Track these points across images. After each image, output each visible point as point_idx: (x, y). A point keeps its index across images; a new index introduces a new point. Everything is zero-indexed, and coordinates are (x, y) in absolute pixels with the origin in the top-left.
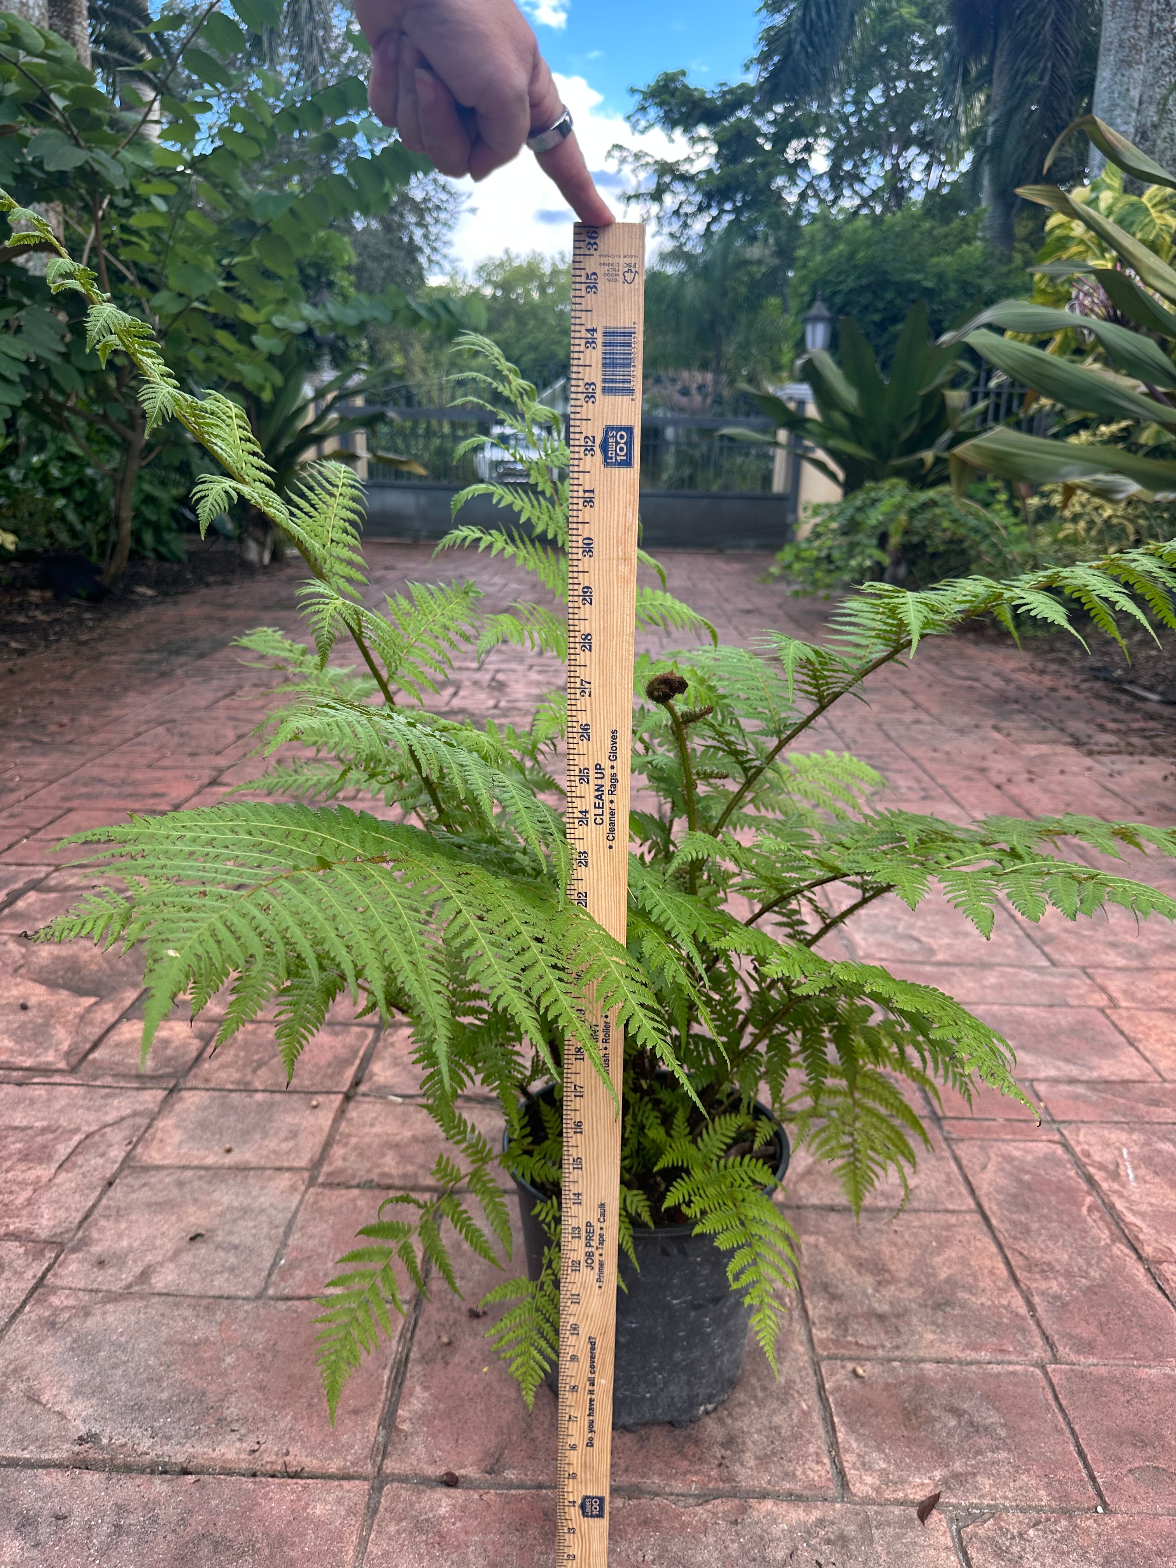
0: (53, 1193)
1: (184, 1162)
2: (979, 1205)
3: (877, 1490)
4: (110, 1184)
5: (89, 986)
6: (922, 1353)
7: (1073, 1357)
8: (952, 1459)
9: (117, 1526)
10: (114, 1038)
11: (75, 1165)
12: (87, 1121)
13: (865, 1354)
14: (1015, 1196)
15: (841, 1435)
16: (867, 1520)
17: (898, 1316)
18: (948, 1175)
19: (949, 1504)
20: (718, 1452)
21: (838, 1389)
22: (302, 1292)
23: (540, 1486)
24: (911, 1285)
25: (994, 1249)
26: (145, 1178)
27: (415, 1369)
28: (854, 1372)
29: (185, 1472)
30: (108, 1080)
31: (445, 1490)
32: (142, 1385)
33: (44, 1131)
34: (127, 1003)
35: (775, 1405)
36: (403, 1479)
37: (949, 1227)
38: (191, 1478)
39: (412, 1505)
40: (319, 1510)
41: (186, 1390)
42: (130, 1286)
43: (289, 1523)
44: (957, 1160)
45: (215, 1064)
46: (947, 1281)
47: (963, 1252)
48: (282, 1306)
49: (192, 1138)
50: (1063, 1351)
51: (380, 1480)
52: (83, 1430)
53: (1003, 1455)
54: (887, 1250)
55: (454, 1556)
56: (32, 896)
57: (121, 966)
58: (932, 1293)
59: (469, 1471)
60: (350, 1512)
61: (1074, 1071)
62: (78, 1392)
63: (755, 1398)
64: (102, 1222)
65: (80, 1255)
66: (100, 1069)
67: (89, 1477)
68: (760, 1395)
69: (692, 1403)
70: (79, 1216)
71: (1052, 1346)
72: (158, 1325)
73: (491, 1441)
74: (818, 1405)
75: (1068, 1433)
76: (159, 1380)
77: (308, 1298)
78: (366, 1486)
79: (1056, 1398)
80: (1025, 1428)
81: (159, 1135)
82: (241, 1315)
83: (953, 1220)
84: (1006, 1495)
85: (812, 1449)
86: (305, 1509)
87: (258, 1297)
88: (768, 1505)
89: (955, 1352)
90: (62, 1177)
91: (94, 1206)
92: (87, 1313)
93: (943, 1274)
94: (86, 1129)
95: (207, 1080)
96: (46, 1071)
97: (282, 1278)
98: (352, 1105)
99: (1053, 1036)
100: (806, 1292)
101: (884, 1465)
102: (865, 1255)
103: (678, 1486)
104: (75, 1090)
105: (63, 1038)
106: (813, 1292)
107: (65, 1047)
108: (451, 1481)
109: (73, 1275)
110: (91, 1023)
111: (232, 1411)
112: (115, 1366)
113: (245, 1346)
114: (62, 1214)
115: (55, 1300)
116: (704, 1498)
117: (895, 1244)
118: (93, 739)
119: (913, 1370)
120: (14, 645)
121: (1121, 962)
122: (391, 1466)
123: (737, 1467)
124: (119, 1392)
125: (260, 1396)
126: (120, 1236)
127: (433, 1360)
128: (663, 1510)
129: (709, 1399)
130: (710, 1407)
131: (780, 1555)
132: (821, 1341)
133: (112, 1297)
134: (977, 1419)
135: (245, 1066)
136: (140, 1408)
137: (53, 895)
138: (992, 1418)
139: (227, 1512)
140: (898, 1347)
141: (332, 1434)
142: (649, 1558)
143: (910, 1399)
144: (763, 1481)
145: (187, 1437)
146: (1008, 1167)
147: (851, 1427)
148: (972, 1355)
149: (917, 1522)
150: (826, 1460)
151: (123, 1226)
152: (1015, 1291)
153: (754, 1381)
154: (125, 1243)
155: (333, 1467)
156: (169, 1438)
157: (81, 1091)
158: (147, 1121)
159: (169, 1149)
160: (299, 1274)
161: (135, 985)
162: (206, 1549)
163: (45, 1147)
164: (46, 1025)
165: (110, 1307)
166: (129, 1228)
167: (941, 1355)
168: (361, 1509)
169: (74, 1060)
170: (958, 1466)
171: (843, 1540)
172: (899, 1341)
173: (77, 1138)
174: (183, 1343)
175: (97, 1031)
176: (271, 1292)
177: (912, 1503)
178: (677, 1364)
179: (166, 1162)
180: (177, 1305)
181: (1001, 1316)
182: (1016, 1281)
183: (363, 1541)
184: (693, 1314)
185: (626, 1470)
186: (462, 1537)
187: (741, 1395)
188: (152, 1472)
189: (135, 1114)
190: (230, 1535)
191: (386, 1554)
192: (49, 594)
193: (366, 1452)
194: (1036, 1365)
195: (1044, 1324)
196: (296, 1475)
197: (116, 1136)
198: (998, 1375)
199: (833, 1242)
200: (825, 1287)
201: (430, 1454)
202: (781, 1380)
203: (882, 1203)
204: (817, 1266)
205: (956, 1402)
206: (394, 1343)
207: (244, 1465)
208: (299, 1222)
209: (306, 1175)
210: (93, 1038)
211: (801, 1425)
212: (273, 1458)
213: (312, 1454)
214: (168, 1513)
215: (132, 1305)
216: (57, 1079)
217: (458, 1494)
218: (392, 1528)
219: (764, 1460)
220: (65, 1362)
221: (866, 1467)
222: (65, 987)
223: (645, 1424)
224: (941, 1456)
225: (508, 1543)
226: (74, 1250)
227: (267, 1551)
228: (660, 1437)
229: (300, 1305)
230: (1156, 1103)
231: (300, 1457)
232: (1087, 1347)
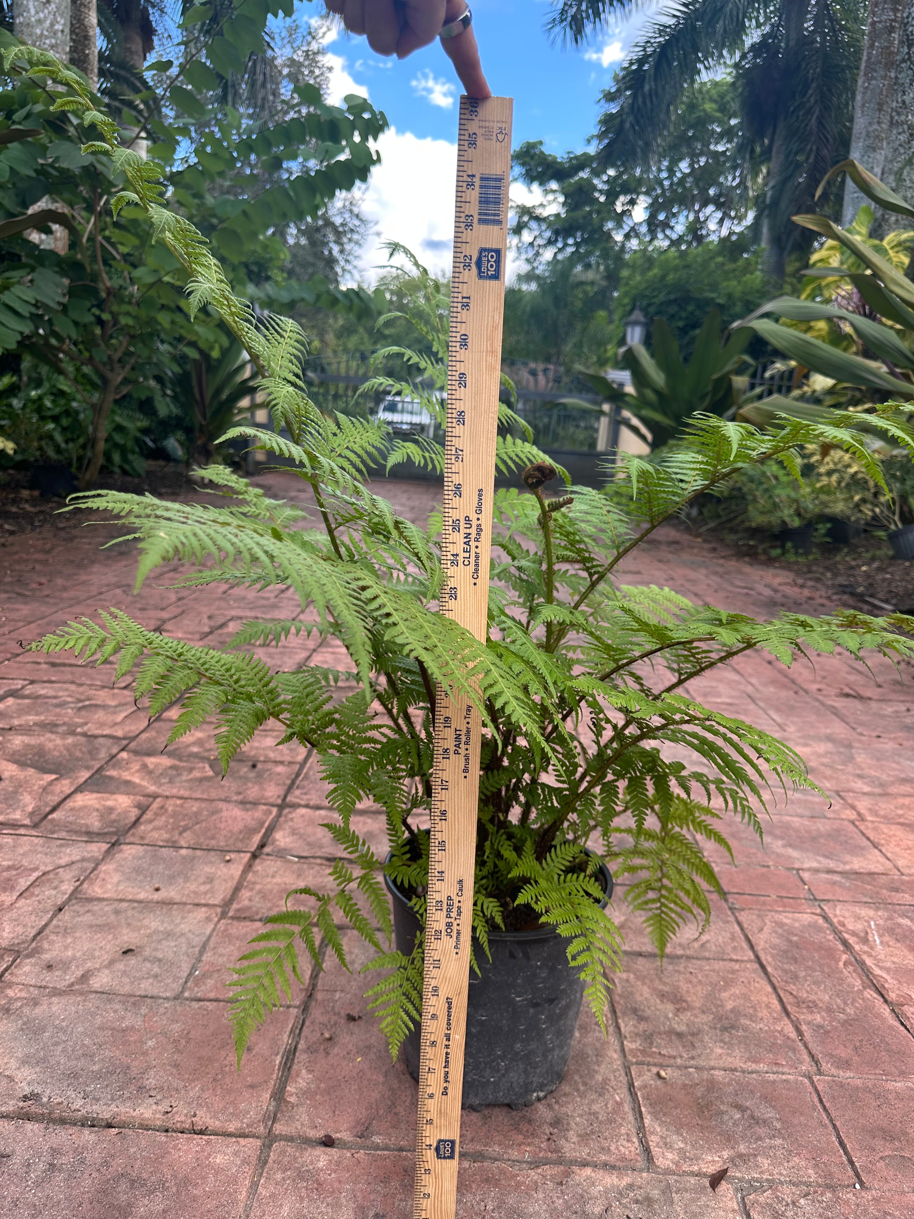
0: (14, 914)
1: (120, 896)
2: (757, 957)
3: (677, 1164)
4: (60, 910)
5: (52, 767)
6: (712, 1063)
7: (834, 1071)
8: (737, 1143)
9: (52, 1165)
10: (69, 804)
11: (33, 894)
12: (45, 863)
13: (667, 1062)
14: (785, 952)
15: (647, 1122)
16: (668, 1186)
17: (693, 1035)
18: (732, 934)
19: (734, 1178)
20: (548, 1130)
21: (645, 1087)
22: (212, 995)
23: (401, 1150)
24: (703, 1012)
25: (769, 989)
26: (89, 907)
27: (301, 1057)
28: (658, 1074)
29: (110, 1126)
30: (63, 834)
31: (323, 1149)
32: (76, 1059)
33: (9, 868)
34: (82, 780)
35: (594, 1096)
36: (289, 1139)
37: (734, 972)
38: (114, 1131)
39: (295, 1159)
40: (219, 1159)
41: (113, 1064)
42: (72, 984)
43: (194, 1169)
44: (739, 924)
45: (150, 827)
46: (732, 1011)
47: (744, 990)
48: (195, 1005)
49: (128, 879)
50: (826, 1066)
51: (270, 1139)
52: (27, 1090)
53: (778, 1142)
54: (684, 986)
55: (329, 1200)
56: (10, 701)
57: (78, 754)
58: (720, 1019)
59: (344, 1135)
60: (244, 1162)
61: (832, 865)
62: (25, 1062)
63: (578, 1090)
64: (52, 937)
65: (33, 960)
66: (57, 826)
67: (29, 1126)
68: (582, 1088)
69: (527, 1089)
70: (33, 932)
71: (817, 1063)
72: (93, 1015)
73: (363, 1114)
74: (628, 1098)
75: (831, 1128)
76: (92, 1056)
77: (217, 1000)
78: (259, 1143)
79: (821, 1101)
80: (796, 1122)
81: (102, 875)
82: (162, 1010)
83: (737, 966)
84: (781, 1172)
85: (623, 1131)
86: (207, 1158)
87: (176, 998)
88: (588, 1171)
89: (738, 1063)
90: (21, 902)
91: (46, 925)
92: (35, 1003)
93: (729, 1005)
94: (43, 868)
95: (142, 838)
96: (14, 825)
97: (196, 985)
98: (258, 861)
99: (814, 839)
100: (619, 1014)
101: (682, 1145)
102: (666, 989)
103: (514, 1154)
104: (36, 840)
105: (29, 802)
106: (624, 1014)
107: (30, 809)
108: (328, 1142)
109: (26, 975)
110: (52, 793)
111: (150, 1082)
112: (56, 1044)
113: (164, 1034)
114: (20, 930)
115: (10, 993)
116: (535, 1164)
117: (691, 982)
118: (65, 595)
119: (705, 1075)
120: (7, 527)
121: (866, 789)
122: (279, 1128)
123: (563, 1142)
124: (59, 1063)
125: (174, 1071)
126: (66, 948)
127: (316, 1051)
128: (502, 1172)
129: (541, 1087)
130: (541, 1094)
131: (597, 1210)
132: (631, 1050)
133: (56, 992)
134: (757, 1114)
135: (173, 829)
136: (75, 1076)
137: (27, 701)
138: (770, 1113)
139: (143, 1157)
140: (693, 1058)
141: (232, 1102)
142: (490, 1207)
143: (703, 1097)
144: (584, 1153)
145: (112, 1099)
146: (780, 931)
147: (655, 1116)
148: (754, 1066)
149: (709, 1190)
150: (635, 1140)
151: (69, 940)
152: (786, 1021)
153: (577, 1077)
154: (70, 953)
155: (232, 1127)
156: (98, 1100)
157: (41, 841)
158: (93, 865)
159: (109, 886)
160: (210, 982)
161: (88, 768)
162: (123, 1186)
163: (9, 880)
164: (16, 792)
165: (55, 1000)
166: (74, 942)
167: (727, 1065)
168: (254, 1160)
169: (36, 819)
170: (742, 1148)
171: (648, 1201)
172: (694, 1053)
173: (36, 875)
174: (113, 1029)
175: (56, 799)
176: (186, 994)
177: (705, 1175)
178: (517, 1053)
179: (105, 896)
180: (110, 1001)
181: (776, 1038)
182: (788, 1014)
183: (254, 1185)
184: (531, 1011)
185: (472, 1140)
186: (336, 1185)
187: (566, 1088)
188: (83, 1125)
189: (83, 860)
190: (145, 1176)
191: (273, 1196)
192: (36, 493)
193: (260, 1117)
194: (804, 1076)
195: (810, 1046)
196: (201, 1132)
197: (67, 875)
198: (774, 1082)
199: (641, 978)
200: (635, 1011)
201: (312, 1120)
202: (599, 1078)
203: (680, 952)
204: (628, 995)
205: (740, 1101)
206: (286, 1037)
207: (158, 1123)
208: (212, 944)
209: (219, 910)
210: (52, 804)
211: (614, 1112)
212: (183, 1118)
213: (215, 1117)
214: (94, 1156)
215: (72, 999)
216: (22, 831)
217: (333, 1151)
218: (279, 1176)
219: (584, 1138)
220: (16, 1039)
221: (668, 1146)
222: (32, 766)
223: (489, 1105)
224: (729, 1140)
225: (374, 1191)
226: (28, 956)
227: (174, 1190)
228: (500, 1116)
229: (210, 1006)
230: (897, 890)
231: (204, 1119)
232: (845, 1064)
